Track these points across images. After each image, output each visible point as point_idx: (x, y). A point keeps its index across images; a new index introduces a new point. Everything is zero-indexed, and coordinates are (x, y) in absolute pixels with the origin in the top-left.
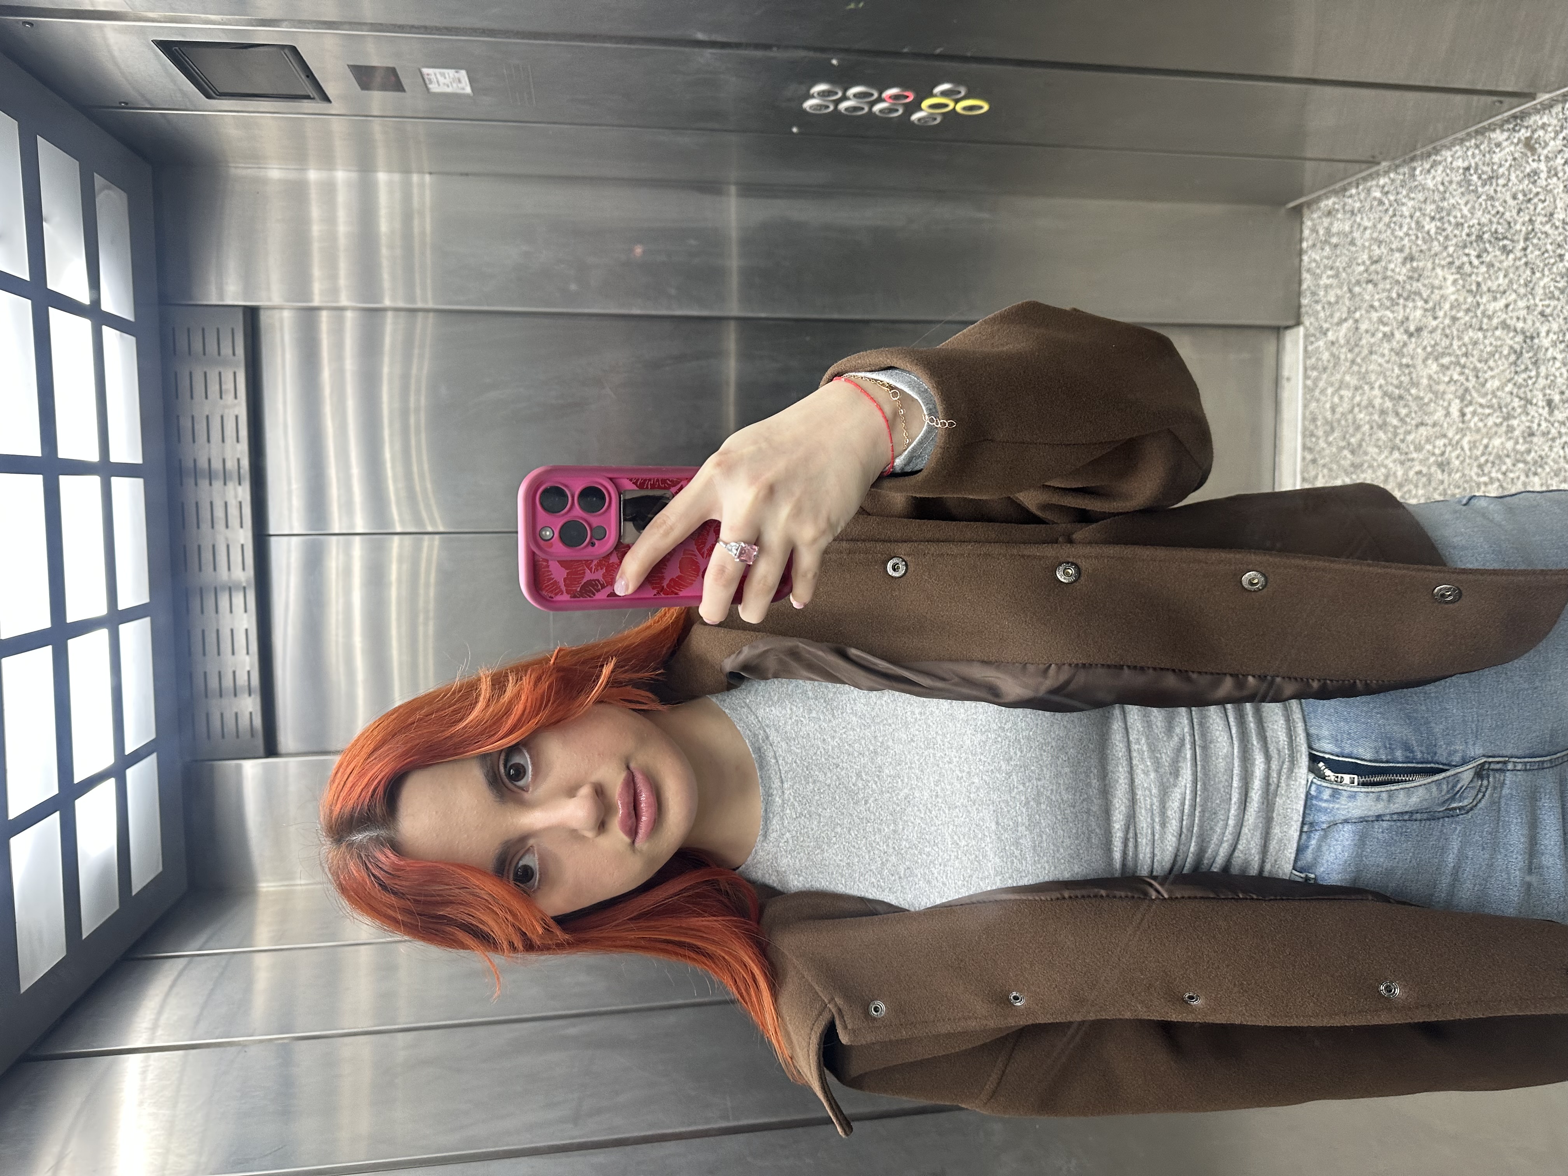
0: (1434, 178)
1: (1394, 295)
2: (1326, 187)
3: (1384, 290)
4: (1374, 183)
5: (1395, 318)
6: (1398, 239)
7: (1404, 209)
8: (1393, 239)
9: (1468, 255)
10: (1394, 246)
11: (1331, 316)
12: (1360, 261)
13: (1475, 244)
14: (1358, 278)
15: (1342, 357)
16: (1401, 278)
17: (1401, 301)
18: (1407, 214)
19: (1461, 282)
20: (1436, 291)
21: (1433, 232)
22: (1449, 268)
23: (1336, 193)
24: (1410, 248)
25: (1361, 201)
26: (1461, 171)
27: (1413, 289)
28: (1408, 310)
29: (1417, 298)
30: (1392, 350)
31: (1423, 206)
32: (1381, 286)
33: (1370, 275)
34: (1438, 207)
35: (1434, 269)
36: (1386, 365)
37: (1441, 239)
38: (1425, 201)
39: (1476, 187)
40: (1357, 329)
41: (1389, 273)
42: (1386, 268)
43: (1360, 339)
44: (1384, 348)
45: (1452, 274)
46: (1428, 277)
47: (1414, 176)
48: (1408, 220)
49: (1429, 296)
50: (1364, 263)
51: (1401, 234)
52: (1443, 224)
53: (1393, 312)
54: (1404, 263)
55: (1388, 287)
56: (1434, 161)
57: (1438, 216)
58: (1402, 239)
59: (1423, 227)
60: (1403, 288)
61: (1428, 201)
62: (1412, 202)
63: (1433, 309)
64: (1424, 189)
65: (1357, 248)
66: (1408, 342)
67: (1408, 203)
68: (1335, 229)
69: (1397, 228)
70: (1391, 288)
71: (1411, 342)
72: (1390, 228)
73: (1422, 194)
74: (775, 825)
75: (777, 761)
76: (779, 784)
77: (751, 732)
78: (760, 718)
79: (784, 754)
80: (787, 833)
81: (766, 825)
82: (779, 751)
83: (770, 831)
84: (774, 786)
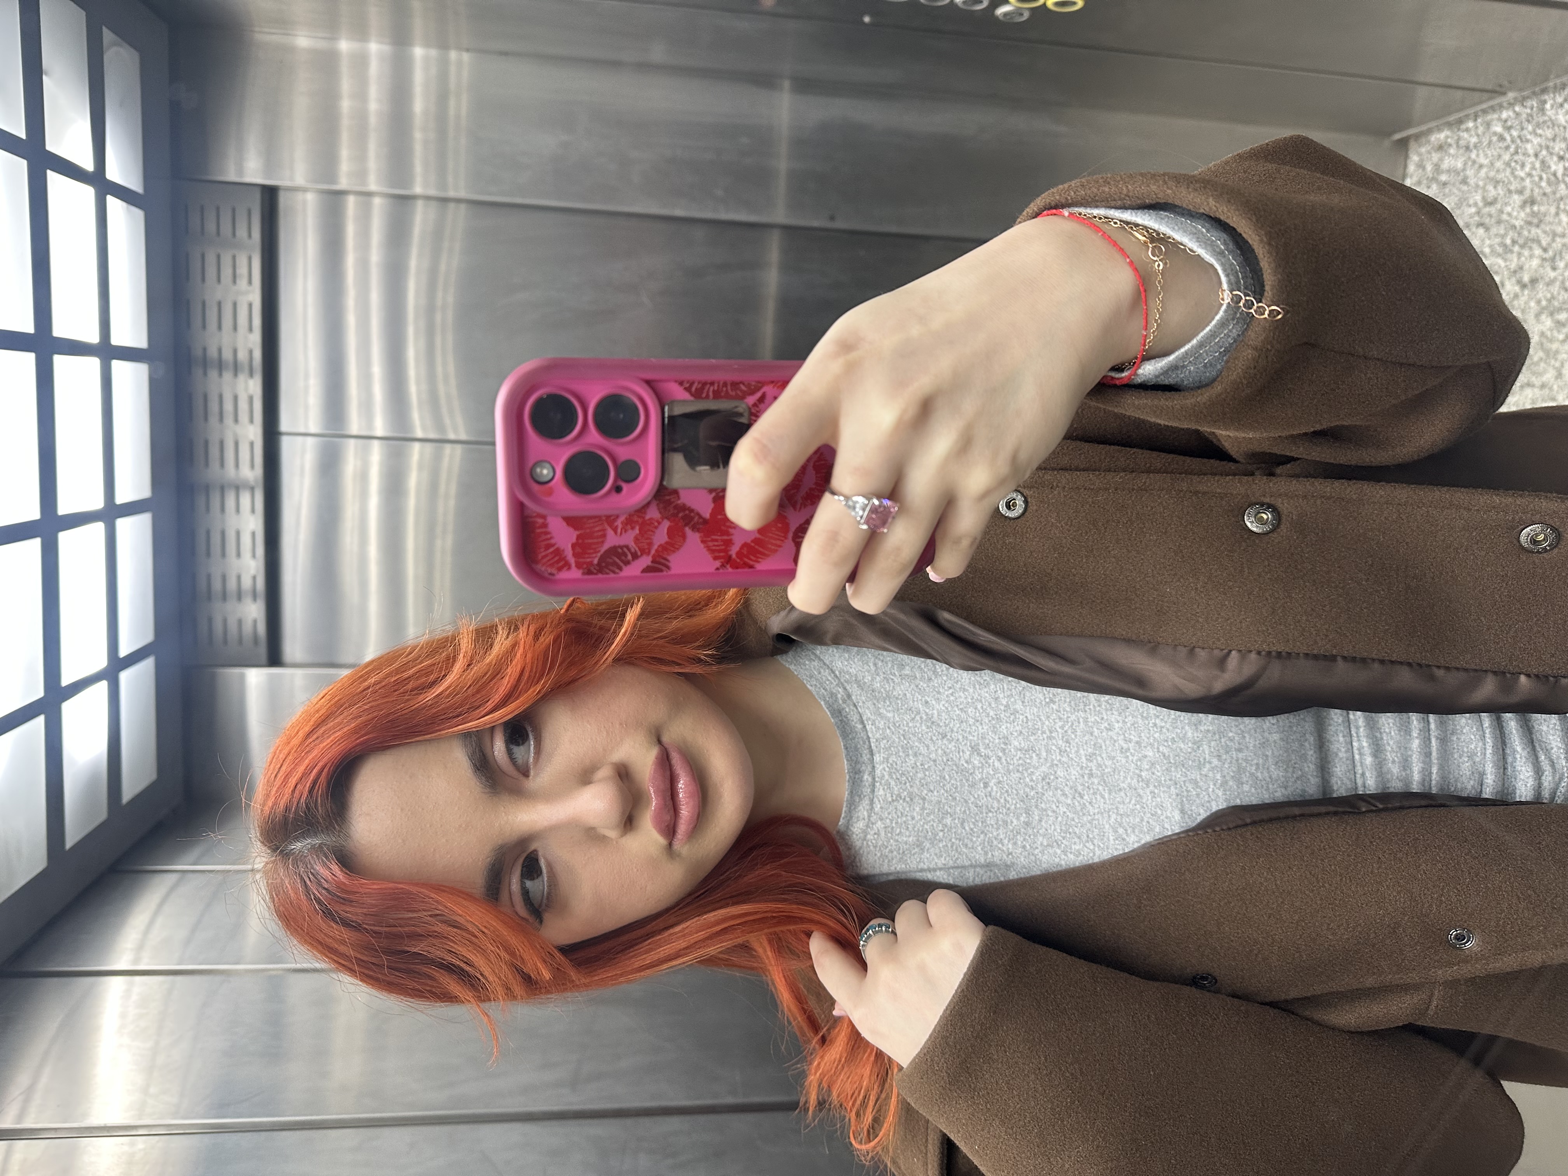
1: (1508, 241)
2: (1437, 118)
3: (1496, 235)
4: (1495, 116)
5: (1506, 266)
6: (1518, 180)
7: (1529, 146)
8: (1512, 179)
10: (1512, 188)
12: (1471, 202)
16: (1518, 223)
17: (1516, 248)
18: (1531, 152)
20: (1558, 239)
21: (1560, 174)
23: (1449, 125)
24: (1532, 190)
25: (1478, 135)
27: (1531, 236)
28: (1523, 259)
29: (1535, 246)
31: (1551, 144)
32: (1494, 230)
35: (1557, 214)
38: (1554, 140)
41: (1505, 217)
42: (1501, 211)
46: (1550, 223)
47: (1543, 110)
48: (1533, 159)
49: (1549, 245)
50: (1476, 204)
51: (1522, 174)
53: (1505, 260)
54: (1522, 207)
55: (1502, 232)
58: (1523, 180)
59: (1549, 167)
60: (1519, 234)
61: (1558, 140)
62: (1539, 139)
63: (1553, 259)
64: (1554, 125)
65: (1470, 188)
66: (1520, 294)
67: (1533, 140)
68: (1445, 165)
69: (1518, 167)
70: (1505, 234)
71: (1523, 295)
72: (1510, 166)
73: (1550, 130)
74: (862, 810)
75: (865, 727)
76: (868, 756)
77: (826, 690)
78: (837, 673)
79: (873, 717)
80: (879, 822)
81: (850, 811)
82: (867, 714)
83: (854, 820)
84: (861, 760)
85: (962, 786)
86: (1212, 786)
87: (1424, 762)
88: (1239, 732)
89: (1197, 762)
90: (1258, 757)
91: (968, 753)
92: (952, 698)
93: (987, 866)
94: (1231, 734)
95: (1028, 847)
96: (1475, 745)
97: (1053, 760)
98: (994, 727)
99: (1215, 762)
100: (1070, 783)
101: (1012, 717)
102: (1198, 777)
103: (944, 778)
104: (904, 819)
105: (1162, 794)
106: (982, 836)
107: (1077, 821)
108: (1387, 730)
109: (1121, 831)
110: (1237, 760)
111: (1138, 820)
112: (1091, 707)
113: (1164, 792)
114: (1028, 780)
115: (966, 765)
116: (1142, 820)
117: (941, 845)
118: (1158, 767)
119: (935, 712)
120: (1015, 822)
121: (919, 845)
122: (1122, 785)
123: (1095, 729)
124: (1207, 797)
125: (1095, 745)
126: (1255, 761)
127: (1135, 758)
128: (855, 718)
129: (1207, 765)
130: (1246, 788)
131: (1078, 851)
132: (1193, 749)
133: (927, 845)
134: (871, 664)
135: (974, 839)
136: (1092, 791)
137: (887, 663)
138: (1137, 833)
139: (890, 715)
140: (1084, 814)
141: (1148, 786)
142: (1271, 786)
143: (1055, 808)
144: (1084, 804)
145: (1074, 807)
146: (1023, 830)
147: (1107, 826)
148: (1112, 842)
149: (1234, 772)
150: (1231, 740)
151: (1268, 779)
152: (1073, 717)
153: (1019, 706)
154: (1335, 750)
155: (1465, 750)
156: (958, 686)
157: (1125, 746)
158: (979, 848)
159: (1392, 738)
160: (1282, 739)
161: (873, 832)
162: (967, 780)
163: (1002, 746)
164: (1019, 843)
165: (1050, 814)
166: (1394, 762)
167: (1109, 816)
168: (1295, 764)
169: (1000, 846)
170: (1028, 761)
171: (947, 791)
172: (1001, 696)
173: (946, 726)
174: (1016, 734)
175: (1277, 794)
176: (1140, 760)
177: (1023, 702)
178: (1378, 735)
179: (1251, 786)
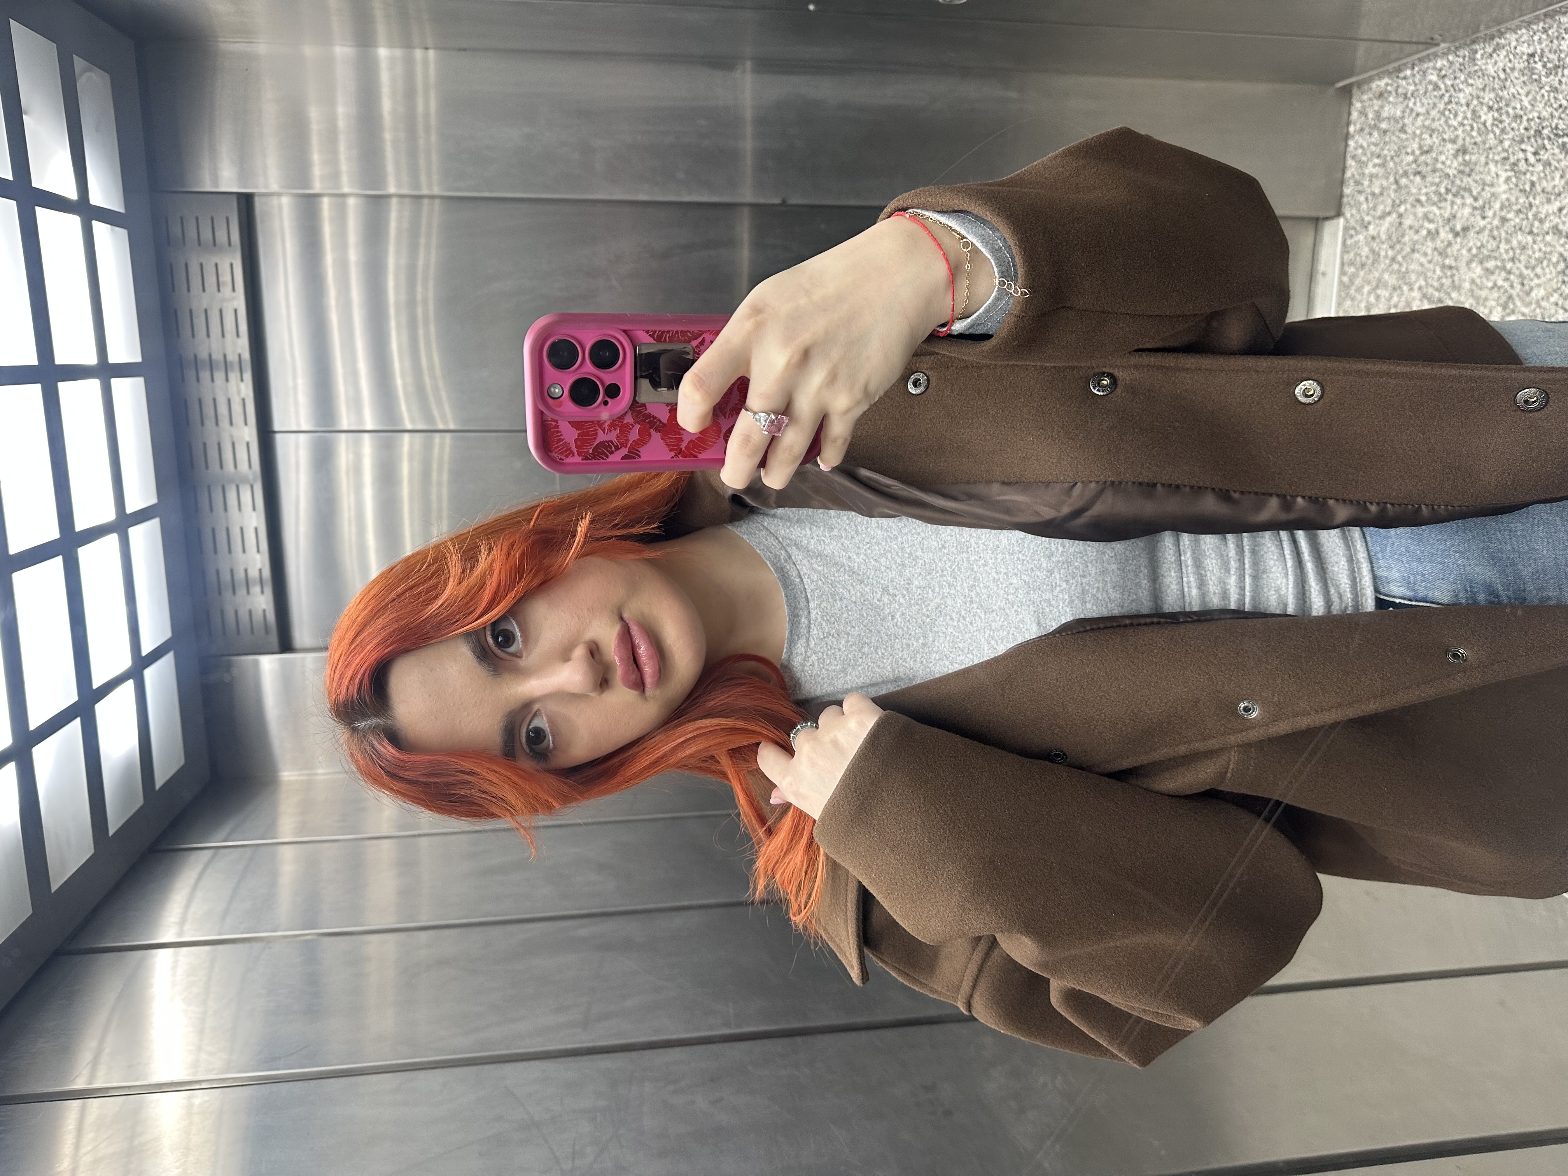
0: (1496, 63)
1: (1443, 190)
2: (1379, 66)
3: (1432, 184)
4: (1431, 65)
5: (1441, 214)
6: (1452, 129)
7: (1461, 95)
8: (1446, 128)
9: (1524, 151)
10: (1446, 137)
11: (1375, 208)
12: (1409, 150)
13: (1533, 140)
14: (1406, 168)
15: (1383, 253)
16: (1451, 172)
17: (1450, 197)
18: (1463, 101)
19: (1514, 180)
20: (1487, 188)
21: (1489, 124)
22: (1503, 164)
23: (1389, 73)
24: (1464, 140)
25: (1415, 84)
26: (1525, 57)
27: (1463, 185)
28: (1456, 207)
29: (1466, 195)
30: (1436, 249)
31: (1482, 94)
32: (1429, 179)
33: (1419, 166)
34: (1497, 95)
35: (1487, 164)
36: (1428, 266)
37: (1497, 131)
38: (1484, 89)
39: (1540, 77)
40: (1400, 224)
41: (1439, 166)
42: (1436, 160)
43: (1403, 236)
44: (1427, 247)
45: (1506, 170)
46: (1481, 173)
47: (1474, 59)
48: (1465, 108)
49: (1479, 193)
50: (1413, 153)
51: (1455, 124)
52: (1501, 115)
53: (1440, 208)
54: (1455, 156)
55: (1437, 180)
56: (1498, 44)
57: (1496, 106)
58: (1456, 129)
59: (1480, 117)
60: (1453, 182)
61: (1487, 89)
62: (1470, 88)
63: (1483, 208)
64: (1483, 75)
65: (1408, 136)
66: (1453, 242)
67: (1465, 89)
68: (1385, 114)
69: (1452, 116)
70: (1440, 182)
71: (1456, 242)
72: (1444, 115)
73: (1481, 80)
74: (800, 647)
75: (802, 580)
76: (805, 603)
77: (771, 553)
78: (781, 539)
79: (808, 572)
80: (814, 656)
81: (790, 648)
82: (804, 570)
83: (794, 655)
84: (799, 606)
85: (876, 620)
86: (1061, 604)
87: (1239, 594)
88: (1083, 562)
89: (1050, 586)
90: (1099, 582)
91: (880, 593)
92: (869, 551)
93: (896, 681)
94: (1076, 564)
95: (925, 662)
96: (1281, 581)
97: (943, 593)
98: (900, 572)
99: (1064, 585)
100: (956, 610)
101: (914, 562)
102: (1051, 597)
103: (863, 616)
104: (833, 651)
105: (1023, 612)
106: (891, 658)
107: (961, 638)
108: (1211, 569)
109: (993, 642)
110: (1082, 584)
111: (1005, 633)
112: (972, 549)
113: (1025, 610)
114: (924, 610)
115: (878, 603)
116: (1009, 633)
117: (860, 669)
118: (1020, 591)
119: (856, 564)
120: (915, 643)
121: (844, 670)
122: (994, 607)
123: (975, 566)
124: (1057, 613)
125: (974, 578)
126: (1097, 585)
127: (1004, 585)
128: (794, 573)
129: (1058, 588)
130: (1089, 606)
131: (962, 661)
132: (1047, 576)
133: (850, 670)
134: (808, 530)
135: (885, 661)
136: (972, 614)
137: (820, 527)
138: (1005, 643)
139: (820, 568)
140: (966, 633)
141: (1013, 607)
142: (1109, 605)
143: (944, 630)
144: (966, 625)
145: (959, 627)
146: (921, 650)
147: (983, 640)
148: (986, 651)
149: (1079, 593)
150: (1077, 568)
151: (1107, 600)
152: (959, 558)
153: (919, 553)
154: (1168, 583)
155: (1273, 585)
156: (874, 541)
157: (997, 577)
158: (889, 667)
159: (1214, 575)
160: (1119, 569)
161: (809, 664)
162: (879, 615)
163: (907, 586)
164: (918, 660)
165: (941, 634)
166: (1215, 593)
167: (985, 632)
168: (1131, 589)
169: (904, 663)
170: (925, 596)
171: (865, 626)
172: (906, 546)
173: (864, 574)
174: (916, 575)
175: (1114, 612)
176: (1007, 587)
177: (922, 549)
178: (1203, 572)
179: (1093, 604)
